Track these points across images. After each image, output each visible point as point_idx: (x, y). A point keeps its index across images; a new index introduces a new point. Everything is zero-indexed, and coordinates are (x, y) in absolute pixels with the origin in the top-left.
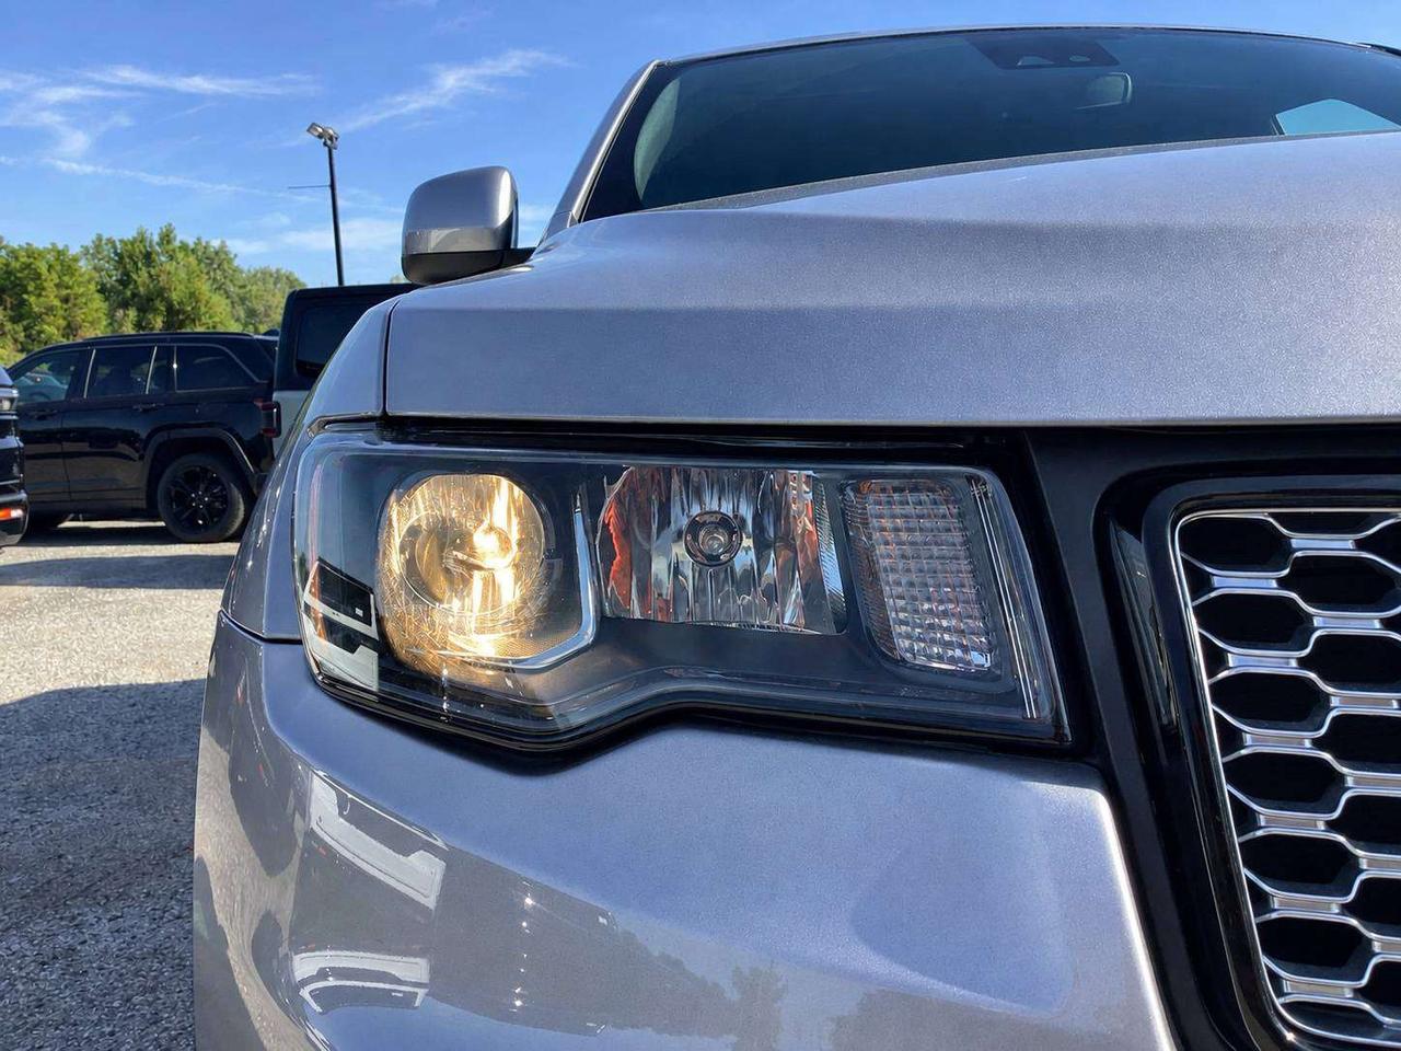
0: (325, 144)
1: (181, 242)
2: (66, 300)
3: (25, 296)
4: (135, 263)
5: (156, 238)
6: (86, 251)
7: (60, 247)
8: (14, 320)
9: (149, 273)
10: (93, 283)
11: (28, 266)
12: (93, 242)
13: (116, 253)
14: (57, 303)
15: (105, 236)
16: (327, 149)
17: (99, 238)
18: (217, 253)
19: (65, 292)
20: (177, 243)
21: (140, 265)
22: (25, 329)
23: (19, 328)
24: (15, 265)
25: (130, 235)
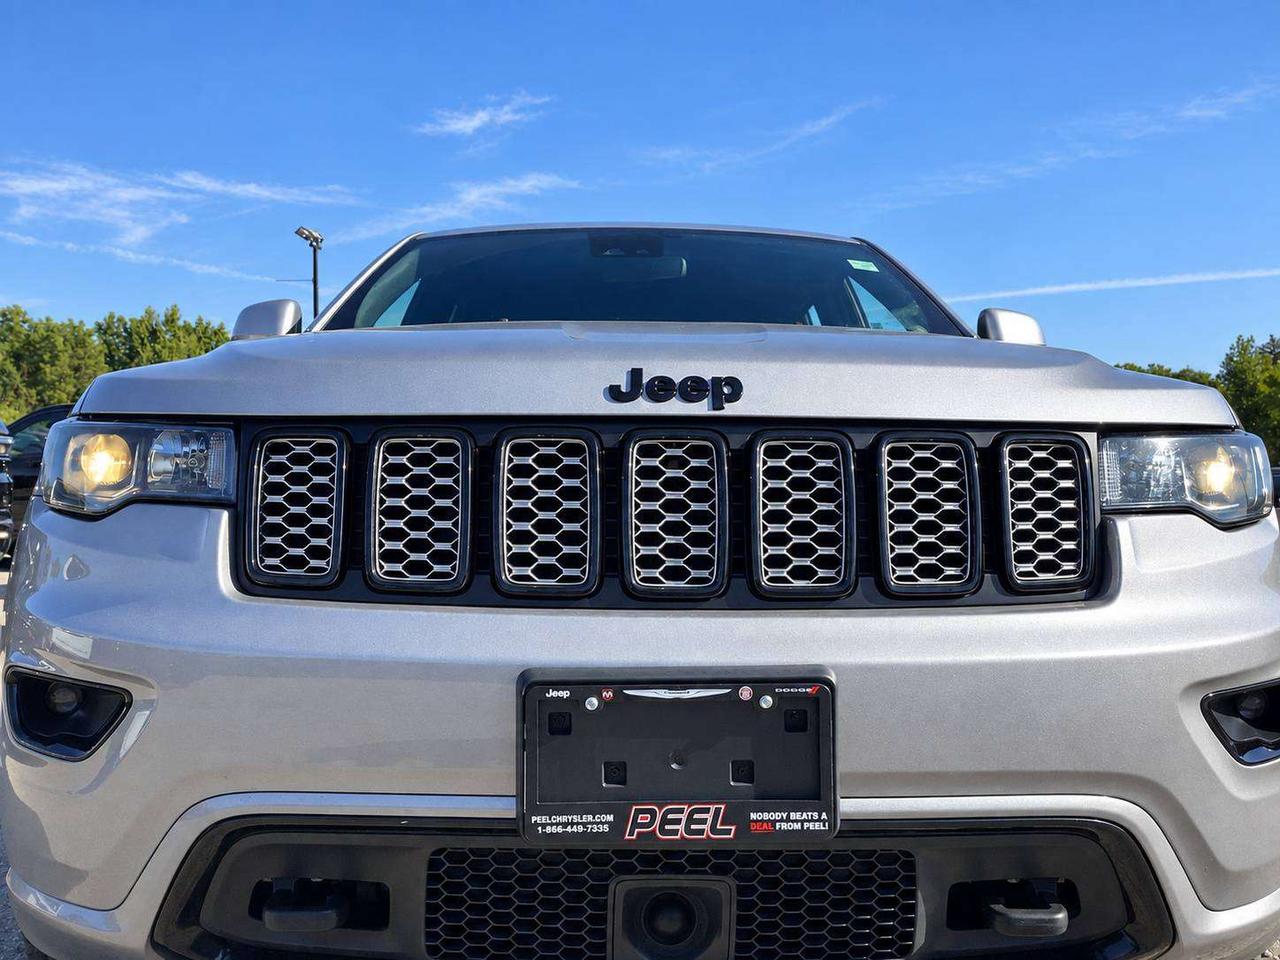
0: (311, 245)
1: (185, 322)
2: (77, 369)
3: (42, 365)
4: (142, 340)
5: (162, 318)
6: (99, 327)
7: (76, 323)
8: (29, 385)
9: (153, 348)
10: (103, 355)
11: (47, 338)
12: (105, 320)
13: (126, 330)
14: (69, 371)
15: (117, 316)
16: (312, 249)
17: (112, 316)
18: (216, 333)
19: (76, 362)
20: (181, 323)
21: (146, 341)
22: (38, 394)
23: (33, 392)
24: (35, 337)
25: (139, 314)
